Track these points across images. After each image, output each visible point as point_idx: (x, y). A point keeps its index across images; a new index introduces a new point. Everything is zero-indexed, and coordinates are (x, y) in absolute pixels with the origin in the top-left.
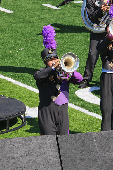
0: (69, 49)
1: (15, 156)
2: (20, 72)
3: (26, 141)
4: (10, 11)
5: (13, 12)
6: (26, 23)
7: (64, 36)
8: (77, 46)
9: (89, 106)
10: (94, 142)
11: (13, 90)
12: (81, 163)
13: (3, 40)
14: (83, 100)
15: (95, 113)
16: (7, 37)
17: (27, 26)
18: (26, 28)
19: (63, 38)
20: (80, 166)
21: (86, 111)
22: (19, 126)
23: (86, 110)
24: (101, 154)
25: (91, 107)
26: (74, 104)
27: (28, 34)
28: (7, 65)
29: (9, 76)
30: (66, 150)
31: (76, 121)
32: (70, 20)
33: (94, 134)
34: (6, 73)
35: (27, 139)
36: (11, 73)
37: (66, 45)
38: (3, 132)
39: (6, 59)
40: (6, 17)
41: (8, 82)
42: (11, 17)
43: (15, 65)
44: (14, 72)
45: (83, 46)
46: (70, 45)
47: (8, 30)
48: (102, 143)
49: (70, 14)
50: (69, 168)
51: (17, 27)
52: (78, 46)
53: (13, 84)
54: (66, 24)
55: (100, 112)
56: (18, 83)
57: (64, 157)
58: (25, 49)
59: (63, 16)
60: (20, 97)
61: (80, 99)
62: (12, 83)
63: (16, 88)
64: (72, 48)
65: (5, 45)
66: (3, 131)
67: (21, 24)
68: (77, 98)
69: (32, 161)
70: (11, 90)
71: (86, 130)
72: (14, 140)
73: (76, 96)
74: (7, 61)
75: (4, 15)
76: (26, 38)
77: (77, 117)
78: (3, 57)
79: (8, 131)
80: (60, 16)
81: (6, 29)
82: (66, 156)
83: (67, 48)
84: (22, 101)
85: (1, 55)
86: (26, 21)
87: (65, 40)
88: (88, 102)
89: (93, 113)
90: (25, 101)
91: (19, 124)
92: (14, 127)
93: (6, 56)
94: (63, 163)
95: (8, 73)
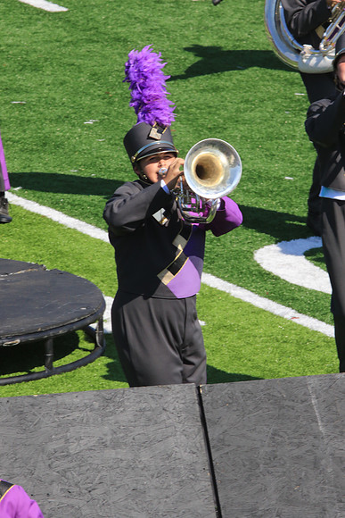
0: (237, 121)
1: (73, 448)
2: (88, 194)
3: (106, 404)
4: (56, 5)
5: (65, 10)
6: (106, 43)
7: (221, 83)
8: (259, 114)
9: (296, 295)
10: (311, 406)
11: (66, 249)
12: (271, 470)
13: (34, 95)
14: (277, 278)
15: (314, 317)
16: (48, 85)
17: (108, 51)
18: (104, 57)
19: (217, 89)
20: (268, 477)
21: (287, 313)
22: (83, 356)
23: (288, 309)
24: (331, 443)
25: (302, 300)
26: (252, 291)
27: (110, 77)
28: (46, 172)
29: (55, 205)
30: (226, 431)
31: (257, 343)
32: (238, 34)
33: (313, 383)
34: (44, 194)
35: (108, 396)
36: (59, 196)
37: (226, 110)
38: (35, 376)
39: (44, 151)
40: (44, 25)
41: (50, 221)
42: (60, 23)
43: (72, 172)
44: (68, 193)
45: (279, 112)
46: (238, 110)
47: (51, 64)
48: (334, 409)
49: (239, 15)
50: (235, 484)
51: (78, 56)
52: (261, 112)
53: (64, 230)
54: (225, 47)
55: (330, 316)
56: (80, 226)
57: (221, 452)
58: (102, 121)
59: (217, 21)
60: (87, 270)
61: (269, 274)
62: (62, 225)
63: (76, 240)
64: (247, 118)
65: (41, 110)
66: (34, 372)
67: (91, 46)
68: (260, 273)
69: (124, 463)
70: (59, 248)
71: (288, 369)
72: (67, 400)
73: (258, 265)
74: (48, 158)
75: (39, 20)
76: (104, 89)
77: (261, 331)
78: (35, 147)
79: (52, 372)
80: (209, 22)
81: (46, 61)
82: (227, 449)
83: (230, 118)
84: (92, 281)
85: (31, 140)
86: (106, 37)
87: (223, 93)
88: (294, 283)
89: (307, 317)
90: (102, 281)
91: (84, 350)
92: (68, 359)
93: (45, 144)
94: (216, 470)
95: (51, 194)
